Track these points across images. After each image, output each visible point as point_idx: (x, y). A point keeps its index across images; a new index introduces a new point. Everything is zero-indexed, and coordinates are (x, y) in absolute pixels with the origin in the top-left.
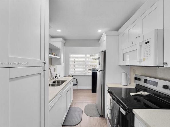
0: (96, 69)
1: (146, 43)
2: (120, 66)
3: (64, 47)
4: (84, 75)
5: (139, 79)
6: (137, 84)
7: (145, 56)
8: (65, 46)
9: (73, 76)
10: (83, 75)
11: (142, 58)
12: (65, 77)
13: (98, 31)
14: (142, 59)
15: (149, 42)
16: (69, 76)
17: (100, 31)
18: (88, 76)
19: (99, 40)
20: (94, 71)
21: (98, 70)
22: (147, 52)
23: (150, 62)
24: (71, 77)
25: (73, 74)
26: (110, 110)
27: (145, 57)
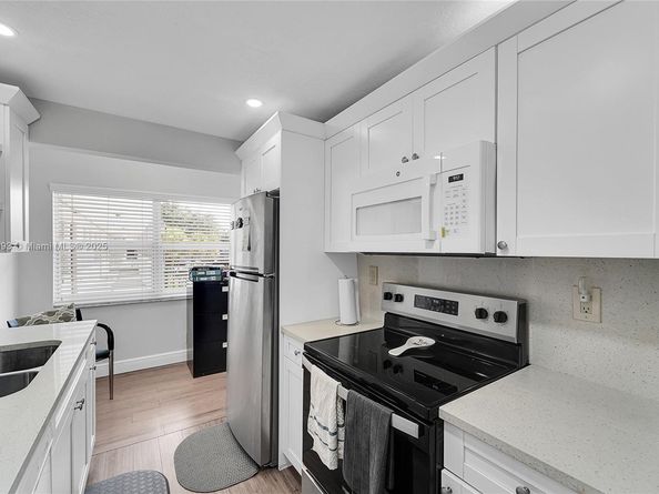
0: (211, 269)
1: (451, 179)
2: (331, 255)
3: (28, 144)
4: (150, 302)
5: (399, 298)
6: (388, 315)
7: (449, 222)
8: (30, 137)
9: (78, 312)
10: (141, 302)
11: (438, 228)
12: (22, 322)
13: (245, 101)
14: (435, 233)
15: (461, 177)
16: (50, 314)
17: (254, 104)
18: (172, 301)
19: (237, 143)
20: (205, 279)
21: (233, 274)
22: (454, 210)
23: (468, 240)
24: (66, 319)
25: (79, 302)
26: (333, 434)
27: (446, 224)
